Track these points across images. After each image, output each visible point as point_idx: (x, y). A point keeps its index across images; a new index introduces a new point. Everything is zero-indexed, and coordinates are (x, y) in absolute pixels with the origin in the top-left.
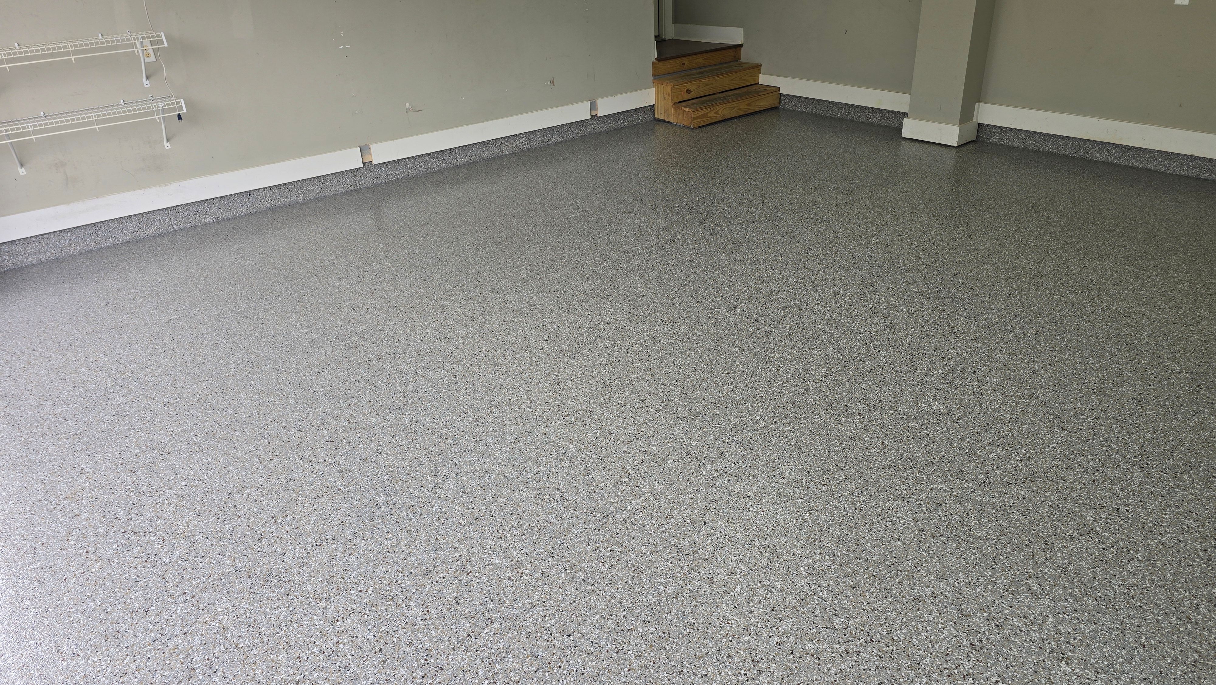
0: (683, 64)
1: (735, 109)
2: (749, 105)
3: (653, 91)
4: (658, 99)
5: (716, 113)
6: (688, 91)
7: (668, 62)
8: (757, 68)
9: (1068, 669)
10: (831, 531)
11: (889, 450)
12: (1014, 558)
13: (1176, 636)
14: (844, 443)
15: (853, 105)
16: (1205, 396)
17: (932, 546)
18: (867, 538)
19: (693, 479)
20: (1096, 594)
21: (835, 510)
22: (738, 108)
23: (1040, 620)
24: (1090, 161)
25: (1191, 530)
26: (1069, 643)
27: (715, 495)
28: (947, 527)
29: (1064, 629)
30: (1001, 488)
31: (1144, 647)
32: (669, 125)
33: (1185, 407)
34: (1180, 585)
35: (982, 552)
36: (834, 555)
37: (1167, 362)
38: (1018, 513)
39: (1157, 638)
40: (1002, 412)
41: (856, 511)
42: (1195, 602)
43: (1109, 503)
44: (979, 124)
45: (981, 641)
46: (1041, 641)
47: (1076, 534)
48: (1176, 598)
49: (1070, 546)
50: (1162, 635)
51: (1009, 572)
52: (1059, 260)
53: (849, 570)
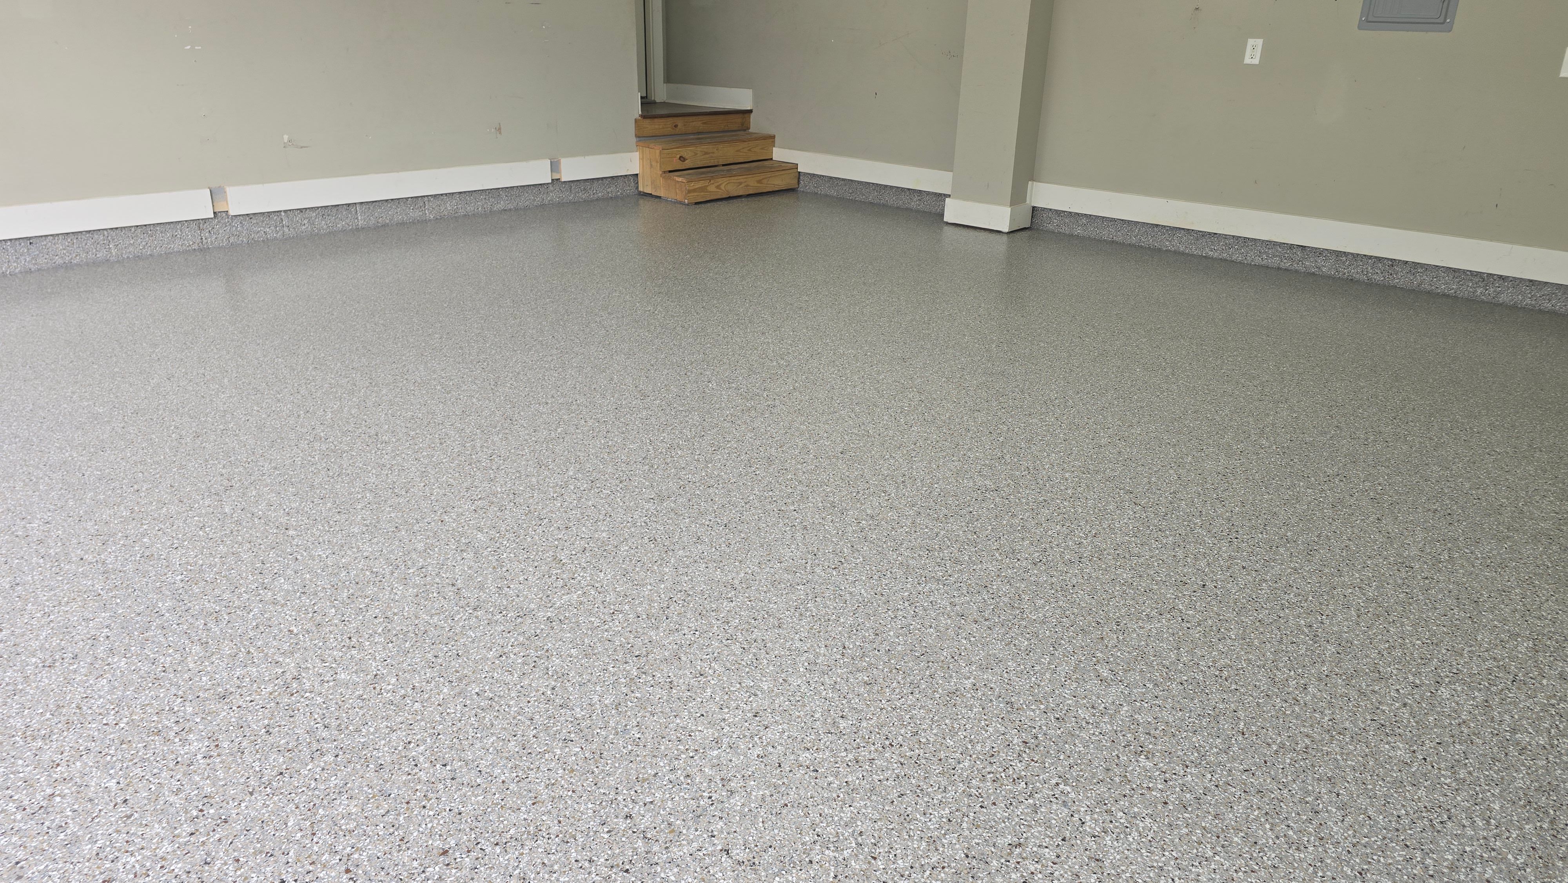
0: (676, 126)
1: (743, 185)
2: (759, 182)
3: (636, 156)
4: (643, 166)
5: (718, 187)
6: (682, 159)
7: (656, 120)
8: (770, 139)
9: (1149, 764)
10: (842, 620)
11: (921, 528)
12: (1079, 641)
13: (1281, 720)
14: (864, 522)
15: (886, 186)
16: (1299, 470)
17: (974, 632)
18: (889, 626)
19: (656, 568)
20: (1180, 677)
21: (848, 597)
22: (746, 184)
23: (1112, 710)
24: (1160, 250)
25: (1291, 606)
26: (1149, 734)
27: (685, 585)
28: (993, 611)
29: (1142, 718)
30: (1061, 566)
31: (1243, 734)
32: (657, 200)
33: (1277, 481)
34: (1283, 664)
35: (1037, 636)
36: (844, 648)
37: (1253, 438)
38: (1082, 592)
39: (1259, 724)
40: (1063, 488)
41: (877, 596)
42: (1302, 682)
43: (1194, 579)
44: (1034, 207)
45: (1037, 738)
46: (1113, 733)
47: (1154, 613)
48: (1279, 678)
49: (1148, 626)
50: (1265, 720)
51: (1072, 658)
52: (1127, 339)
53: (864, 664)
